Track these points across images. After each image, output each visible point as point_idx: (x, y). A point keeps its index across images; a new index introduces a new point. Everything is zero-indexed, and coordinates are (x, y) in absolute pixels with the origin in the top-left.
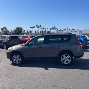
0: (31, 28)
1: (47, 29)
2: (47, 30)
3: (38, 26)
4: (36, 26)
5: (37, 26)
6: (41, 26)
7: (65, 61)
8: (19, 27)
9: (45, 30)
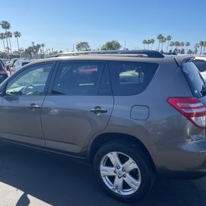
0: (145, 42)
1: (188, 44)
2: (186, 49)
3: (162, 38)
4: (158, 38)
5: (160, 37)
6: (169, 38)
7: (118, 182)
8: (113, 41)
9: (180, 48)
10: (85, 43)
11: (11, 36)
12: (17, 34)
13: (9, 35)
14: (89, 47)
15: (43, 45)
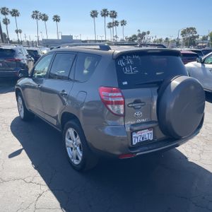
10: (192, 29)
11: (117, 25)
12: (123, 23)
13: (116, 24)
14: (196, 33)
15: (148, 33)
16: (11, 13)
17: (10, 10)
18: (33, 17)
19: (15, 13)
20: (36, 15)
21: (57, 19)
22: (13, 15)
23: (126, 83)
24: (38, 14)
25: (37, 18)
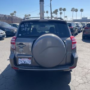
16: (63, 10)
17: (63, 9)
18: (72, 11)
19: (64, 10)
20: (73, 10)
21: (82, 10)
22: (63, 11)
23: (20, 35)
24: (74, 9)
25: (73, 11)
